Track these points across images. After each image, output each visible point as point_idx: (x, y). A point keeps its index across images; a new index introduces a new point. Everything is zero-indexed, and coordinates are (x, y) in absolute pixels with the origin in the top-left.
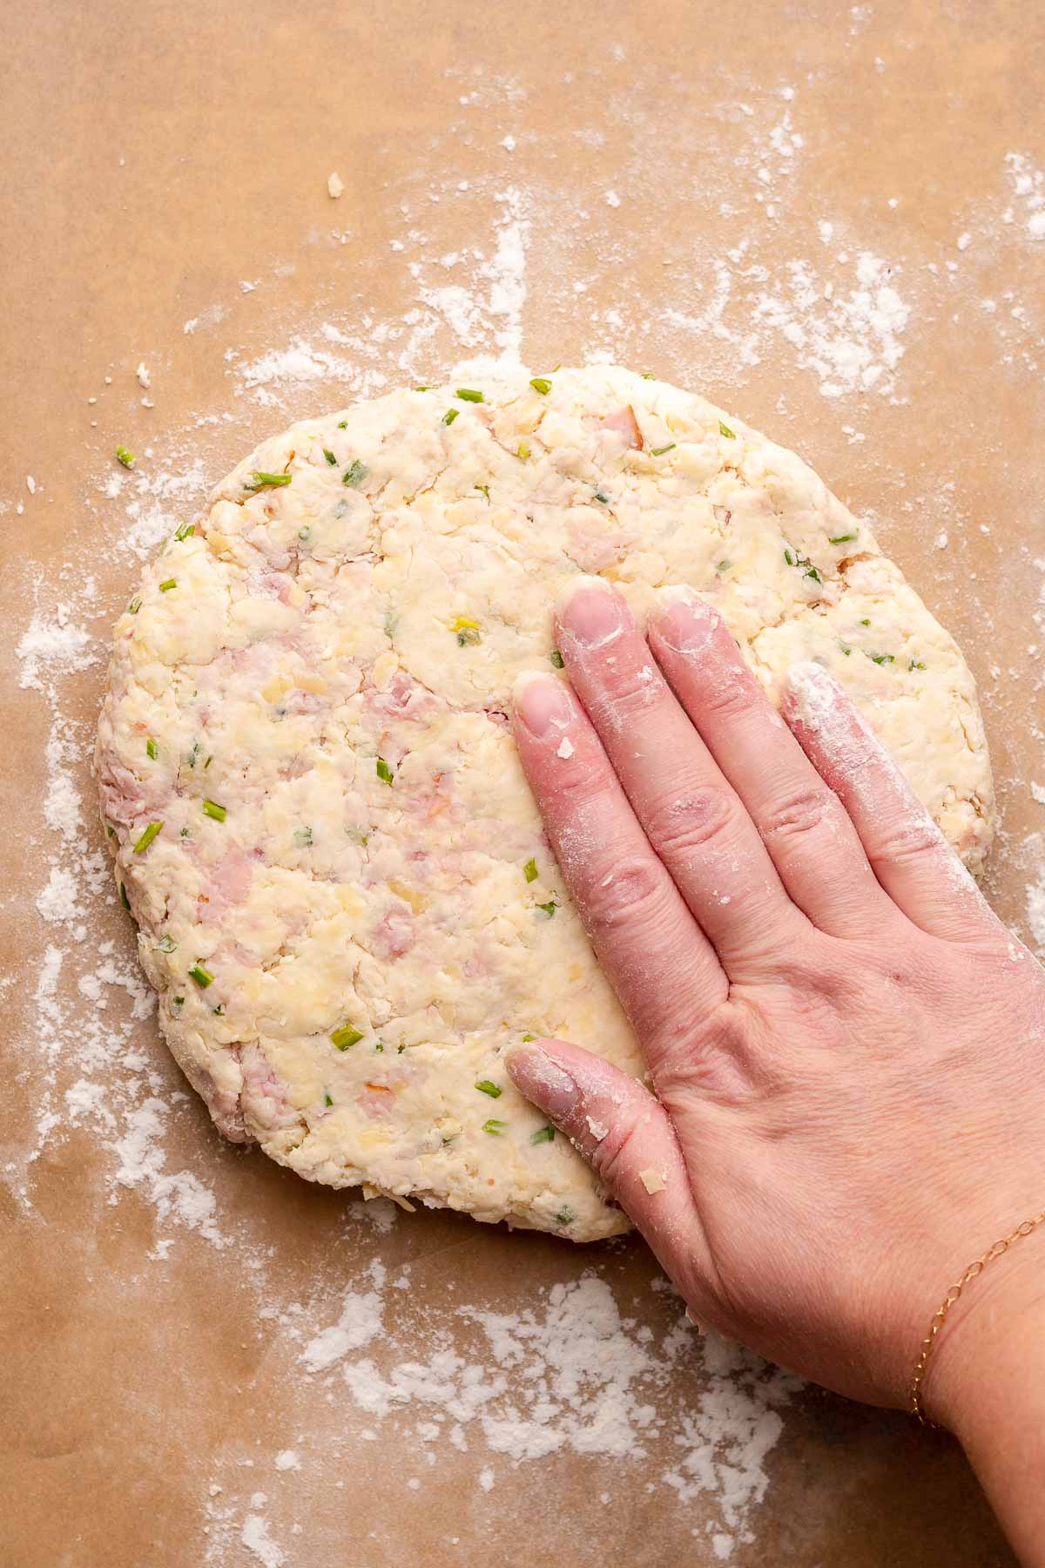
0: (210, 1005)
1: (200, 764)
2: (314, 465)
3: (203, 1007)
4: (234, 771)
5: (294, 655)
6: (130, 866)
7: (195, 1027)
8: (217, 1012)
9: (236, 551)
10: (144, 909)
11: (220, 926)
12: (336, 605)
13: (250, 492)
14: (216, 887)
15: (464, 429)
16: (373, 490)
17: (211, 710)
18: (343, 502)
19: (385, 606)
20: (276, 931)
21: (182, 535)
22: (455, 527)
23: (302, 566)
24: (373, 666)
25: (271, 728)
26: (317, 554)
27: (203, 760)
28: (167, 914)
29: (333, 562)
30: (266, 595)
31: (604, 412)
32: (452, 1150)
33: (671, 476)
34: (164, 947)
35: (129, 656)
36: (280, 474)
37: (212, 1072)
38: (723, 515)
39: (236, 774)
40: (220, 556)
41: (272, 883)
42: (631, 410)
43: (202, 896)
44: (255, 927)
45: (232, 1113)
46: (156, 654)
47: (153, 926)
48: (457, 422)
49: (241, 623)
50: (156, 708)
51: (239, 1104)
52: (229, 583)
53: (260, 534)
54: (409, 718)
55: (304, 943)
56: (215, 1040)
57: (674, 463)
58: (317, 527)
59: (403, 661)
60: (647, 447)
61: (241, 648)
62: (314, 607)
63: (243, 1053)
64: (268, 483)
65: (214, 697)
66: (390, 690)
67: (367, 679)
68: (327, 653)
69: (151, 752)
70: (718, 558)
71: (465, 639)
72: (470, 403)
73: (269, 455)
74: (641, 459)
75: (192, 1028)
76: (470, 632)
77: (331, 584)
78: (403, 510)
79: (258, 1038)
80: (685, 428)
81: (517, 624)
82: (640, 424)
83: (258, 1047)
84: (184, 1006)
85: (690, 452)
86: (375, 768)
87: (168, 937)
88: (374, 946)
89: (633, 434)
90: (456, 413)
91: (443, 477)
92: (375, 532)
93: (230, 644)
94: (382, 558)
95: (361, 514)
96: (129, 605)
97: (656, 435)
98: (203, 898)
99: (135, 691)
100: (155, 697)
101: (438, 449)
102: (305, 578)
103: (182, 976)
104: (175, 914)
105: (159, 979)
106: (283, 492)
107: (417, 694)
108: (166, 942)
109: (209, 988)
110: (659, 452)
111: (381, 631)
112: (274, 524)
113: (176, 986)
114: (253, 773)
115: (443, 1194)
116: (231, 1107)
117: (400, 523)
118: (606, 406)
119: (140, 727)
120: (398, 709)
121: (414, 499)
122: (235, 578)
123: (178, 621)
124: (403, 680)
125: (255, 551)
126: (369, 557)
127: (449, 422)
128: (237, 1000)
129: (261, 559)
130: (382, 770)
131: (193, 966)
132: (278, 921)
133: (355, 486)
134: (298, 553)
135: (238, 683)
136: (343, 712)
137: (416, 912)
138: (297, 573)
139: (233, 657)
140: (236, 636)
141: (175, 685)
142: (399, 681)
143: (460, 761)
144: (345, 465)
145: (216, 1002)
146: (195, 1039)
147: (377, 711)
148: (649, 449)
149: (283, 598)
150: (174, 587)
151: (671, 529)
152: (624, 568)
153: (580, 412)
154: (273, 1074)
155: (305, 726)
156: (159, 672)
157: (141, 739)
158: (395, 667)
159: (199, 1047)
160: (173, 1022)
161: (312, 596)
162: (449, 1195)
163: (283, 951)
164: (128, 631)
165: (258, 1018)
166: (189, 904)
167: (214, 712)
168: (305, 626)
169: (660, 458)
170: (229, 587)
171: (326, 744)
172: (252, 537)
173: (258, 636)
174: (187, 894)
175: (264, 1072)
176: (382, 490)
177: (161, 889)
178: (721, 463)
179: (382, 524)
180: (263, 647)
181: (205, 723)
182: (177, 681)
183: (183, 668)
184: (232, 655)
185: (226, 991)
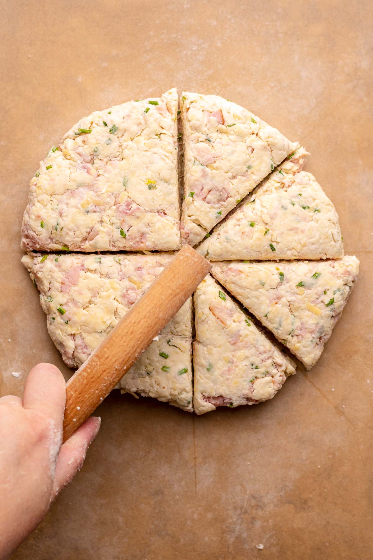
0: (64, 321)
1: (59, 229)
2: (99, 126)
3: (62, 321)
4: (71, 232)
5: (92, 193)
6: (37, 272)
7: (59, 328)
8: (67, 323)
9: (72, 156)
10: (42, 287)
11: (68, 294)
12: (107, 175)
13: (77, 135)
14: (67, 280)
15: (152, 114)
16: (120, 135)
17: (63, 211)
18: (109, 139)
19: (123, 176)
20: (87, 296)
21: (54, 150)
22: (148, 148)
23: (95, 161)
24: (119, 196)
25: (84, 217)
26: (100, 157)
27: (60, 228)
28: (50, 289)
29: (105, 160)
30: (82, 171)
31: (211, 110)
32: (151, 376)
33: (233, 135)
34: (49, 300)
35: (35, 192)
36: (88, 129)
37: (64, 343)
38: (250, 149)
39: (71, 233)
40: (67, 158)
41: (86, 278)
42: (221, 111)
43: (62, 282)
44: (80, 294)
45: (70, 358)
46: (44, 190)
47: (45, 293)
48: (149, 112)
49: (74, 181)
50: (44, 210)
51: (73, 355)
52: (70, 167)
53: (80, 150)
54: (131, 214)
55: (98, 300)
56: (65, 332)
57: (235, 130)
58: (100, 148)
59: (130, 195)
60: (226, 124)
61: (74, 190)
62: (99, 176)
63: (75, 338)
64: (83, 132)
65: (64, 206)
66: (125, 205)
67: (117, 201)
68: (104, 191)
69: (42, 226)
70: (248, 164)
71: (151, 187)
72: (154, 106)
73: (84, 123)
74: (224, 128)
75: (58, 328)
76: (153, 185)
77: (105, 168)
78: (130, 143)
79: (81, 333)
80: (239, 118)
81: (169, 182)
82: (224, 116)
83: (81, 336)
84: (55, 321)
85: (240, 127)
86: (120, 233)
87: (50, 296)
88: (122, 301)
89: (221, 119)
90: (149, 109)
91: (145, 132)
92: (120, 150)
93: (70, 188)
94: (123, 159)
95: (115, 144)
96: (35, 174)
97: (229, 120)
98: (63, 283)
99: (37, 204)
100: (44, 206)
101: (143, 122)
102: (96, 165)
103: (55, 310)
104: (52, 288)
105: (47, 311)
106: (89, 136)
107: (134, 206)
108: (50, 298)
109: (64, 315)
110: (229, 126)
111: (122, 184)
112: (86, 146)
113: (52, 314)
114: (77, 233)
115: (147, 392)
116: (70, 356)
117: (129, 147)
118: (212, 108)
119: (38, 217)
120: (127, 211)
121: (134, 139)
122: (72, 165)
123: (52, 180)
124: (129, 201)
125: (78, 156)
126: (118, 158)
127: (146, 112)
128: (74, 319)
129: (81, 159)
130: (122, 233)
131: (59, 307)
132: (88, 292)
133: (113, 133)
134: (94, 156)
135: (72, 201)
136: (109, 212)
137: (138, 288)
138: (93, 164)
139: (71, 193)
140: (72, 186)
141: (51, 202)
142: (128, 202)
143: (149, 230)
144: (110, 126)
145: (66, 319)
146: (58, 332)
147: (120, 212)
148: (227, 125)
149: (88, 172)
150: (51, 168)
151: (233, 153)
152: (215, 165)
153: (202, 109)
154: (86, 346)
155: (95, 217)
156: (45, 197)
157: (38, 221)
158: (126, 197)
159: (59, 335)
160: (51, 326)
161: (98, 172)
162: (149, 392)
163: (90, 302)
164: (35, 183)
165: (81, 326)
166: (58, 285)
167: (64, 212)
168: (96, 182)
169: (230, 128)
170: (70, 168)
171: (103, 224)
172: (77, 151)
173: (80, 185)
174: (57, 282)
175: (83, 345)
176: (123, 135)
177: (48, 280)
178: (251, 131)
179: (123, 147)
180: (81, 189)
181: (61, 216)
182: (52, 201)
183: (54, 196)
184: (70, 192)
185: (70, 316)
